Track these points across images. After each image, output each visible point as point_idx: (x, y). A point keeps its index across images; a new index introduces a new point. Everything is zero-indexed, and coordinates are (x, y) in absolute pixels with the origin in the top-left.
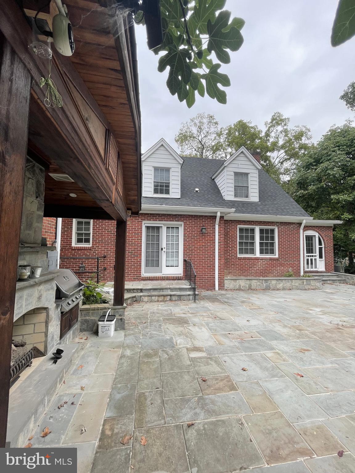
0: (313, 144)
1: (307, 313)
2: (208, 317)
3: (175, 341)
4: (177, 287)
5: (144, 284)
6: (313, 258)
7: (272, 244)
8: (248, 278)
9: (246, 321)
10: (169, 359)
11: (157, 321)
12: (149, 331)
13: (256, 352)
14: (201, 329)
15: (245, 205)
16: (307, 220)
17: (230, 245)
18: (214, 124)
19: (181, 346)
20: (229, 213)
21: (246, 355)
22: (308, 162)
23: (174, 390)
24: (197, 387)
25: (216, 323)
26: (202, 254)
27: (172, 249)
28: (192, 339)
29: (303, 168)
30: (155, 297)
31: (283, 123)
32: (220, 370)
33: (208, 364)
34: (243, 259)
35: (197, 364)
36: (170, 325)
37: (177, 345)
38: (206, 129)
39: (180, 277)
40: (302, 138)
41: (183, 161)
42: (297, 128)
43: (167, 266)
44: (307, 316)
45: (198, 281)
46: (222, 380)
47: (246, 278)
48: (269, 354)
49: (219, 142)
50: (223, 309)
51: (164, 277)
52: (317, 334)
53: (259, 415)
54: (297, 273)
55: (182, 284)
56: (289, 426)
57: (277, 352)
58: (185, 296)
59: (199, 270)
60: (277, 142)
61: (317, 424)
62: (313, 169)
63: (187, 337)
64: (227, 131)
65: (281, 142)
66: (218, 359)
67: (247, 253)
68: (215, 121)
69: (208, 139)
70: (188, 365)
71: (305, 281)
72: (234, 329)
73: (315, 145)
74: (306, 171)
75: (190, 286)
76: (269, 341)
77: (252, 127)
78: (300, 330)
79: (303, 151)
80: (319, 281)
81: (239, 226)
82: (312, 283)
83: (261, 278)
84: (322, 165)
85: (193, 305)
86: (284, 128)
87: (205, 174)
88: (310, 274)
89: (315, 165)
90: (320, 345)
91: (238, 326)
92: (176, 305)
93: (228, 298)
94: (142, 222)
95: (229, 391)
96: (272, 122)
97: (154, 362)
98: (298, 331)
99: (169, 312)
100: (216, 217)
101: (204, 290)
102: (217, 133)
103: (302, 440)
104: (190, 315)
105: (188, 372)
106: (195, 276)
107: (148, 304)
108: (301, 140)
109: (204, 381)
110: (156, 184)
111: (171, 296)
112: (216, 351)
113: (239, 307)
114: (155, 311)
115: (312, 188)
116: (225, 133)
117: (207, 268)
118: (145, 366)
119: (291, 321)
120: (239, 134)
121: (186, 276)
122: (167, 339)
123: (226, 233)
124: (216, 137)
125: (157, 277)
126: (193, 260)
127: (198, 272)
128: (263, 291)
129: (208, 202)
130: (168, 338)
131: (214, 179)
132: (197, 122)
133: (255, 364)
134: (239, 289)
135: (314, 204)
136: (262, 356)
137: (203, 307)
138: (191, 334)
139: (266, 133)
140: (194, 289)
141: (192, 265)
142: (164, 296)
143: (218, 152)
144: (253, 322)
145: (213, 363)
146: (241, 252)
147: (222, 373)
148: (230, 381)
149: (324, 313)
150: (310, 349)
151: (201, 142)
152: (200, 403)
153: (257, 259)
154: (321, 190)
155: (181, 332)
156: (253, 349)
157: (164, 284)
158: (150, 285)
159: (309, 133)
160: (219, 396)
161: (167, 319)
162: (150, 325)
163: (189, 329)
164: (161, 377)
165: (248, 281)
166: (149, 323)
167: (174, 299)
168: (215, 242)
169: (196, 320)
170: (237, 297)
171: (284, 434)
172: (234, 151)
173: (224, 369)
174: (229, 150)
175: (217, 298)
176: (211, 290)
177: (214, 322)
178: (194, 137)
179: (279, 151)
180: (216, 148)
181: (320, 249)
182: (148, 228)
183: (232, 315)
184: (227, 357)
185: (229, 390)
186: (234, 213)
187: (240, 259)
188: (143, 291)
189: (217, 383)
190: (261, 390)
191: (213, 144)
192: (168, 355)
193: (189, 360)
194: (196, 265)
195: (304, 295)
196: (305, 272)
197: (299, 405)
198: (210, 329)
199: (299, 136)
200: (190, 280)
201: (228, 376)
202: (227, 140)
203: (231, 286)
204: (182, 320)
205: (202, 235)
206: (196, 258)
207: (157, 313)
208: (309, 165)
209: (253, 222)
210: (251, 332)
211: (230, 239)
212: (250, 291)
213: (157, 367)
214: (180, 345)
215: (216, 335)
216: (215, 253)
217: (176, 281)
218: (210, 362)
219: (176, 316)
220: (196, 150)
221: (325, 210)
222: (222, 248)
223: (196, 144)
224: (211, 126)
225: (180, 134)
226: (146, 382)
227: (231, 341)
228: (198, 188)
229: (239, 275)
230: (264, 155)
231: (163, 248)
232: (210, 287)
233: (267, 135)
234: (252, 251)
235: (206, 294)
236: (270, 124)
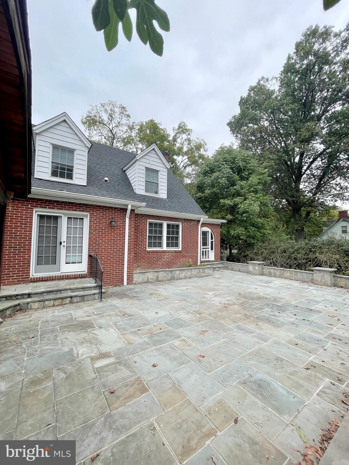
0: (208, 156)
1: (204, 298)
2: (116, 316)
3: (75, 352)
4: (80, 286)
5: (34, 287)
6: (207, 250)
7: (177, 238)
8: (156, 270)
9: (154, 314)
10: (67, 378)
11: (52, 331)
12: (39, 348)
13: (164, 343)
14: (108, 330)
15: (155, 200)
16: (204, 218)
17: (140, 238)
18: (126, 116)
19: (84, 357)
20: (140, 207)
21: (155, 349)
22: (205, 170)
23: (73, 420)
24: (103, 404)
25: (125, 321)
26: (110, 248)
27: (75, 242)
28: (97, 345)
29: (202, 174)
30: (49, 302)
31: (187, 133)
32: (130, 373)
33: (116, 370)
34: (151, 253)
35: (104, 375)
36: (69, 333)
37: (78, 356)
38: (118, 119)
39: (84, 274)
40: (201, 149)
41: (91, 145)
42: (198, 140)
43: (66, 263)
44: (204, 300)
45: (105, 278)
46: (132, 385)
47: (154, 270)
48: (177, 343)
49: (130, 136)
50: (132, 304)
51: (63, 276)
52: (212, 315)
53: (170, 411)
54: (195, 264)
55: (85, 283)
56: (197, 411)
57: (183, 339)
58: (89, 296)
59: (106, 266)
60: (182, 148)
61: (217, 399)
62: (208, 176)
63: (91, 343)
64: (139, 127)
65: (185, 149)
66: (128, 361)
67: (155, 246)
68: (127, 113)
69: (120, 130)
70: (93, 379)
71: (201, 269)
72: (144, 324)
73: (210, 157)
74: (204, 177)
75: (96, 284)
76: (176, 329)
77: (162, 129)
78: (200, 314)
79: (201, 161)
80: (211, 268)
81: (148, 220)
82: (207, 271)
83: (167, 269)
84: (215, 174)
85: (99, 305)
86: (188, 137)
87: (116, 165)
88: (205, 263)
89: (211, 174)
90: (215, 324)
91: (147, 320)
92: (79, 307)
93: (136, 292)
94: (33, 209)
95: (140, 396)
96: (178, 129)
97: (44, 388)
98: (198, 315)
99: (69, 317)
100: (126, 209)
101: (112, 286)
102: (129, 126)
103: (208, 421)
104: (95, 317)
105: (93, 388)
106: (102, 272)
107: (40, 311)
108: (200, 151)
109: (112, 393)
110: (55, 165)
111: (71, 297)
112: (125, 353)
113: (147, 300)
114: (49, 319)
115: (207, 192)
116: (137, 129)
117: (115, 263)
118: (30, 398)
119: (192, 307)
120: (150, 133)
121: (90, 273)
122: (65, 352)
123: (136, 227)
124: (127, 130)
125: (53, 277)
126: (99, 255)
127: (105, 268)
128: (168, 281)
129: (118, 194)
130: (67, 350)
131: (125, 171)
132: (108, 108)
133: (165, 356)
134: (148, 282)
135: (208, 206)
136: (170, 347)
137: (111, 305)
138: (96, 339)
139: (173, 137)
140: (100, 287)
141: (99, 260)
142: (62, 298)
143: (129, 146)
144: (162, 313)
145: (122, 367)
146: (150, 246)
147: (132, 376)
148: (141, 383)
149: (216, 296)
150: (208, 329)
151: (111, 131)
152: (107, 424)
153: (164, 252)
154: (213, 194)
155: (83, 339)
156: (162, 342)
157: (62, 284)
158: (42, 287)
159: (206, 146)
160: (129, 405)
161: (66, 327)
162: (41, 338)
163: (94, 334)
164: (54, 407)
165: (156, 273)
166: (39, 337)
167: (75, 301)
168: (125, 236)
169: (102, 321)
170: (145, 290)
171: (193, 422)
172: (145, 148)
173: (135, 372)
174: (140, 146)
175: (126, 294)
176: (119, 286)
177: (122, 320)
178: (104, 124)
179: (183, 156)
180: (128, 141)
181: (212, 242)
182: (41, 217)
183: (141, 310)
184: (137, 357)
185: (139, 394)
186: (145, 207)
187: (149, 253)
188: (32, 296)
189: (127, 390)
190: (171, 383)
191: (125, 136)
192: (65, 373)
193: (93, 372)
194: (103, 260)
195: (200, 282)
196: (201, 262)
197: (203, 386)
198: (119, 329)
199: (199, 147)
200: (96, 277)
201: (139, 378)
202: (138, 135)
203: (140, 280)
204: (85, 324)
205: (111, 228)
206: (103, 252)
207: (52, 321)
208: (206, 172)
209: (162, 217)
210: (160, 324)
211: (140, 233)
212: (157, 282)
213: (50, 394)
214: (82, 356)
215: (125, 334)
216: (124, 247)
217: (78, 280)
218: (119, 367)
219: (77, 321)
220: (105, 138)
221: (215, 211)
222: (132, 242)
223: (106, 132)
224: (123, 117)
225: (88, 117)
226: (31, 421)
227: (141, 338)
228: (107, 177)
229: (148, 268)
230: (171, 157)
231: (62, 241)
232: (118, 282)
233: (175, 140)
234: (160, 245)
235: (114, 291)
236: (177, 130)
